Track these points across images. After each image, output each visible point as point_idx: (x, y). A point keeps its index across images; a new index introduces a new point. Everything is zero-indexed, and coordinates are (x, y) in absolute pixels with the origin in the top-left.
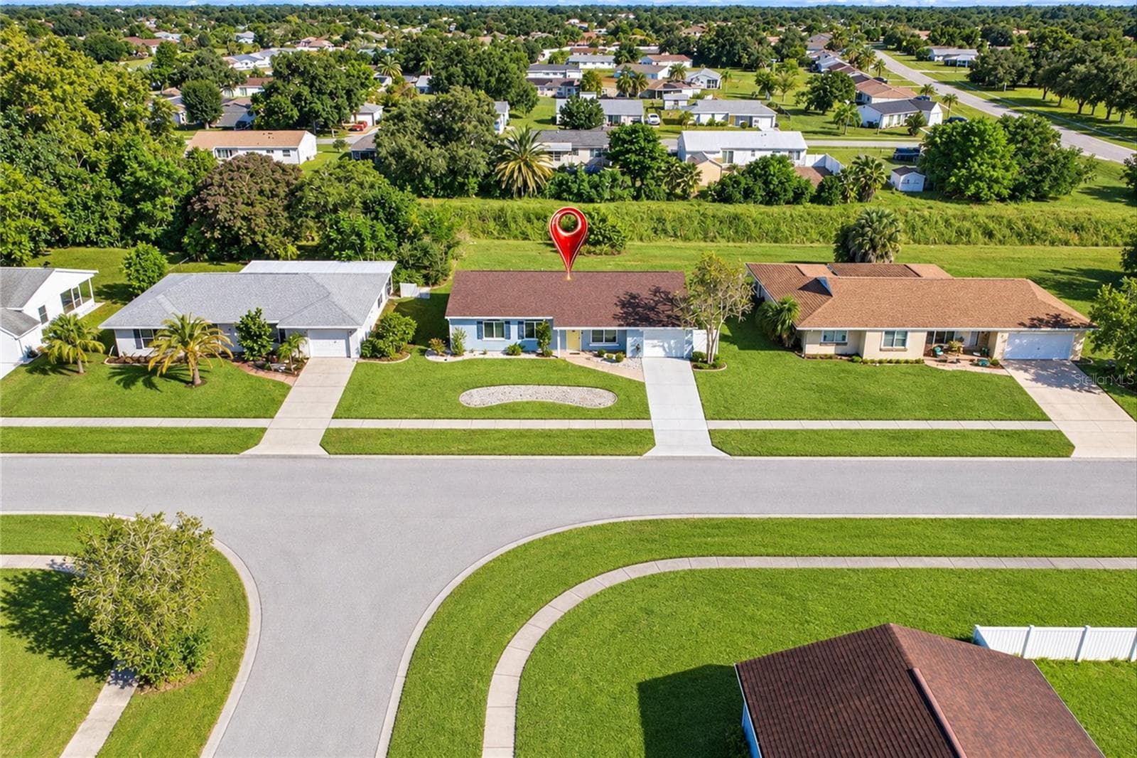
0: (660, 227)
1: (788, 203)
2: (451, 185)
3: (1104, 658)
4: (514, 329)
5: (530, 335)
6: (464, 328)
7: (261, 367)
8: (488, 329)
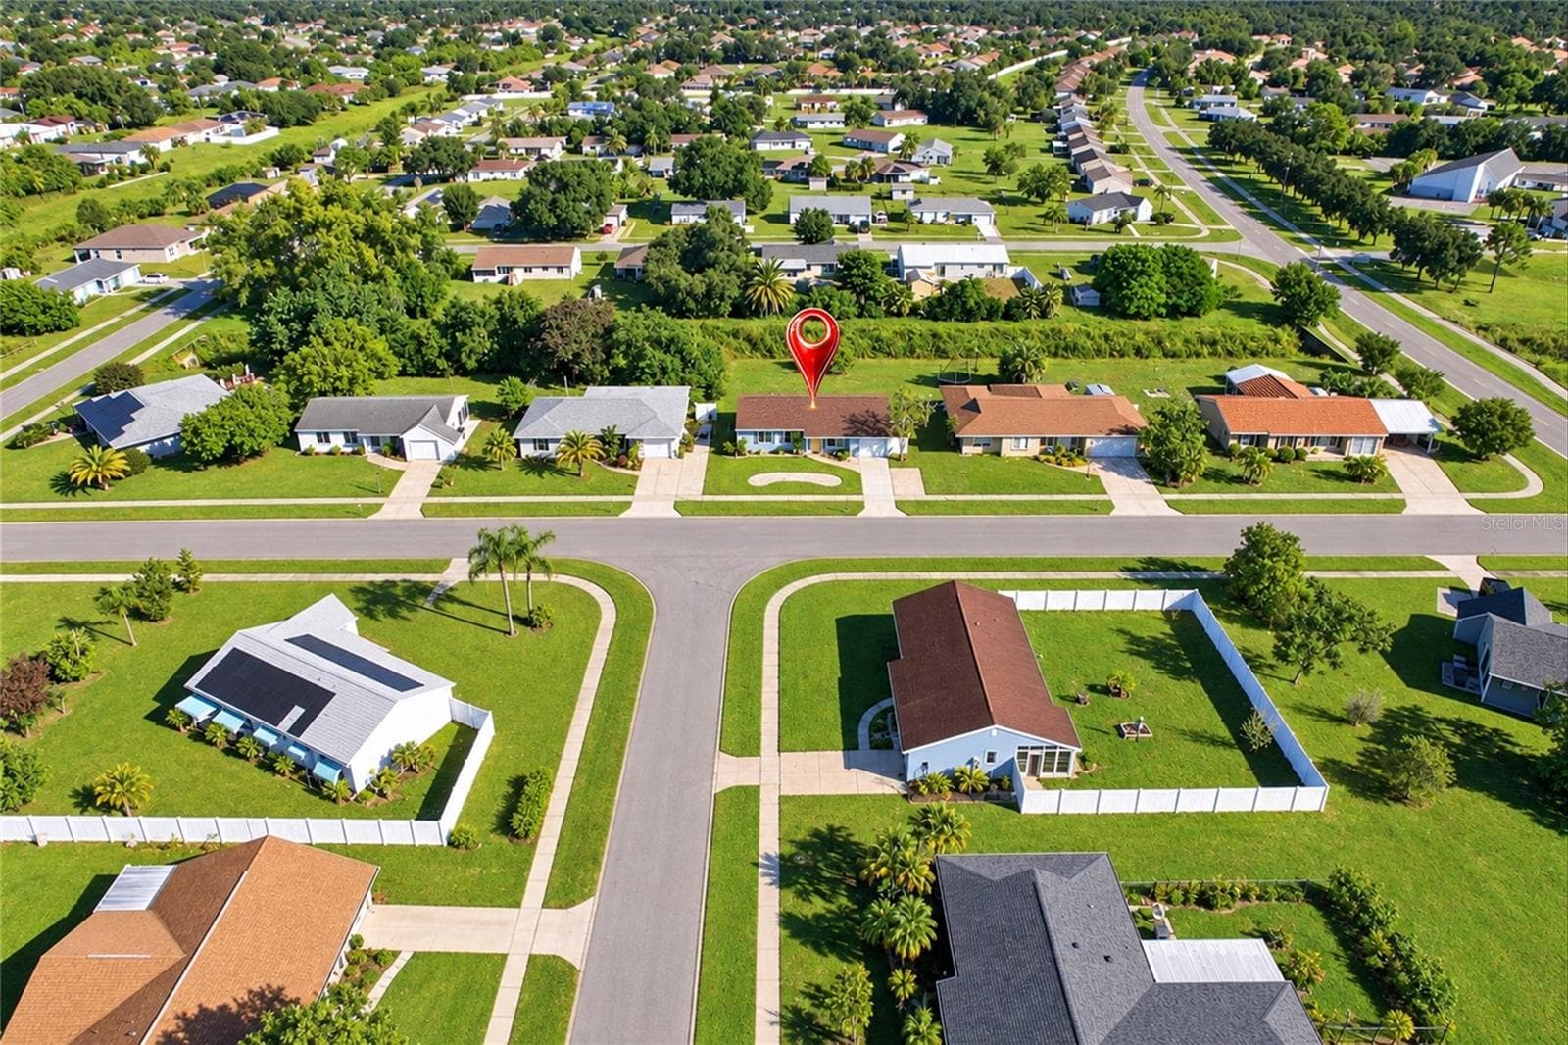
0: (880, 347)
1: (983, 319)
2: (707, 305)
3: (1060, 608)
4: (777, 438)
5: (787, 440)
6: (747, 437)
7: (615, 464)
8: (762, 437)
